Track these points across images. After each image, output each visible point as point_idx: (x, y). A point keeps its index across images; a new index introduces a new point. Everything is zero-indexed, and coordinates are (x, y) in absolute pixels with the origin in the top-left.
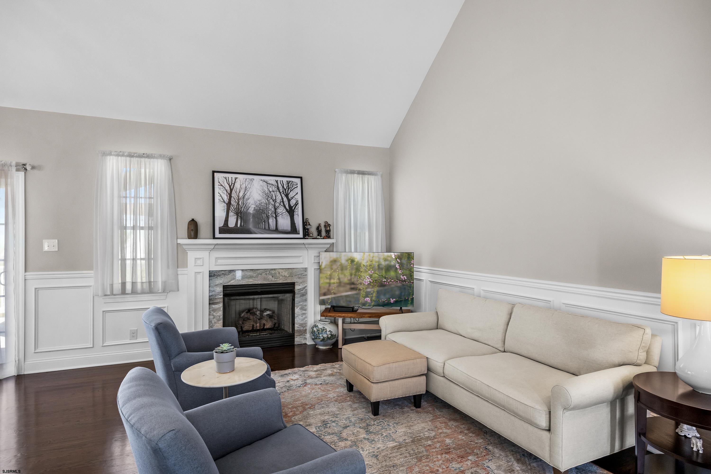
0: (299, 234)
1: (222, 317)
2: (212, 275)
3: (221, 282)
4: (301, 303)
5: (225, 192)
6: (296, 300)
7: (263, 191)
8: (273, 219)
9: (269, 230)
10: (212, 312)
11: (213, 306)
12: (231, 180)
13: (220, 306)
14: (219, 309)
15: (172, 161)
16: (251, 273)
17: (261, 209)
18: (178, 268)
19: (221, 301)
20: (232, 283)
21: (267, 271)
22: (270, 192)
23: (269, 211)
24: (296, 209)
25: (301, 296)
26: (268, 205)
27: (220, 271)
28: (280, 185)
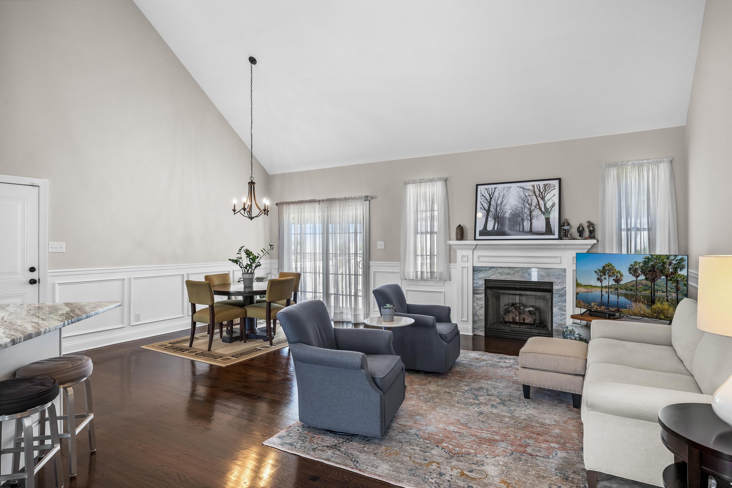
0: (554, 235)
1: (484, 305)
2: (475, 270)
3: (483, 276)
4: (560, 304)
5: (485, 201)
6: (554, 299)
7: (519, 197)
8: (527, 222)
9: (524, 232)
10: (476, 301)
11: (477, 296)
12: (491, 190)
13: (482, 296)
14: (481, 298)
15: (447, 181)
16: (507, 271)
17: (516, 213)
18: (450, 262)
19: (483, 292)
20: (492, 278)
21: (524, 270)
22: (526, 197)
23: (524, 214)
24: (552, 211)
25: (559, 296)
26: (524, 209)
27: (482, 267)
28: (536, 189)
